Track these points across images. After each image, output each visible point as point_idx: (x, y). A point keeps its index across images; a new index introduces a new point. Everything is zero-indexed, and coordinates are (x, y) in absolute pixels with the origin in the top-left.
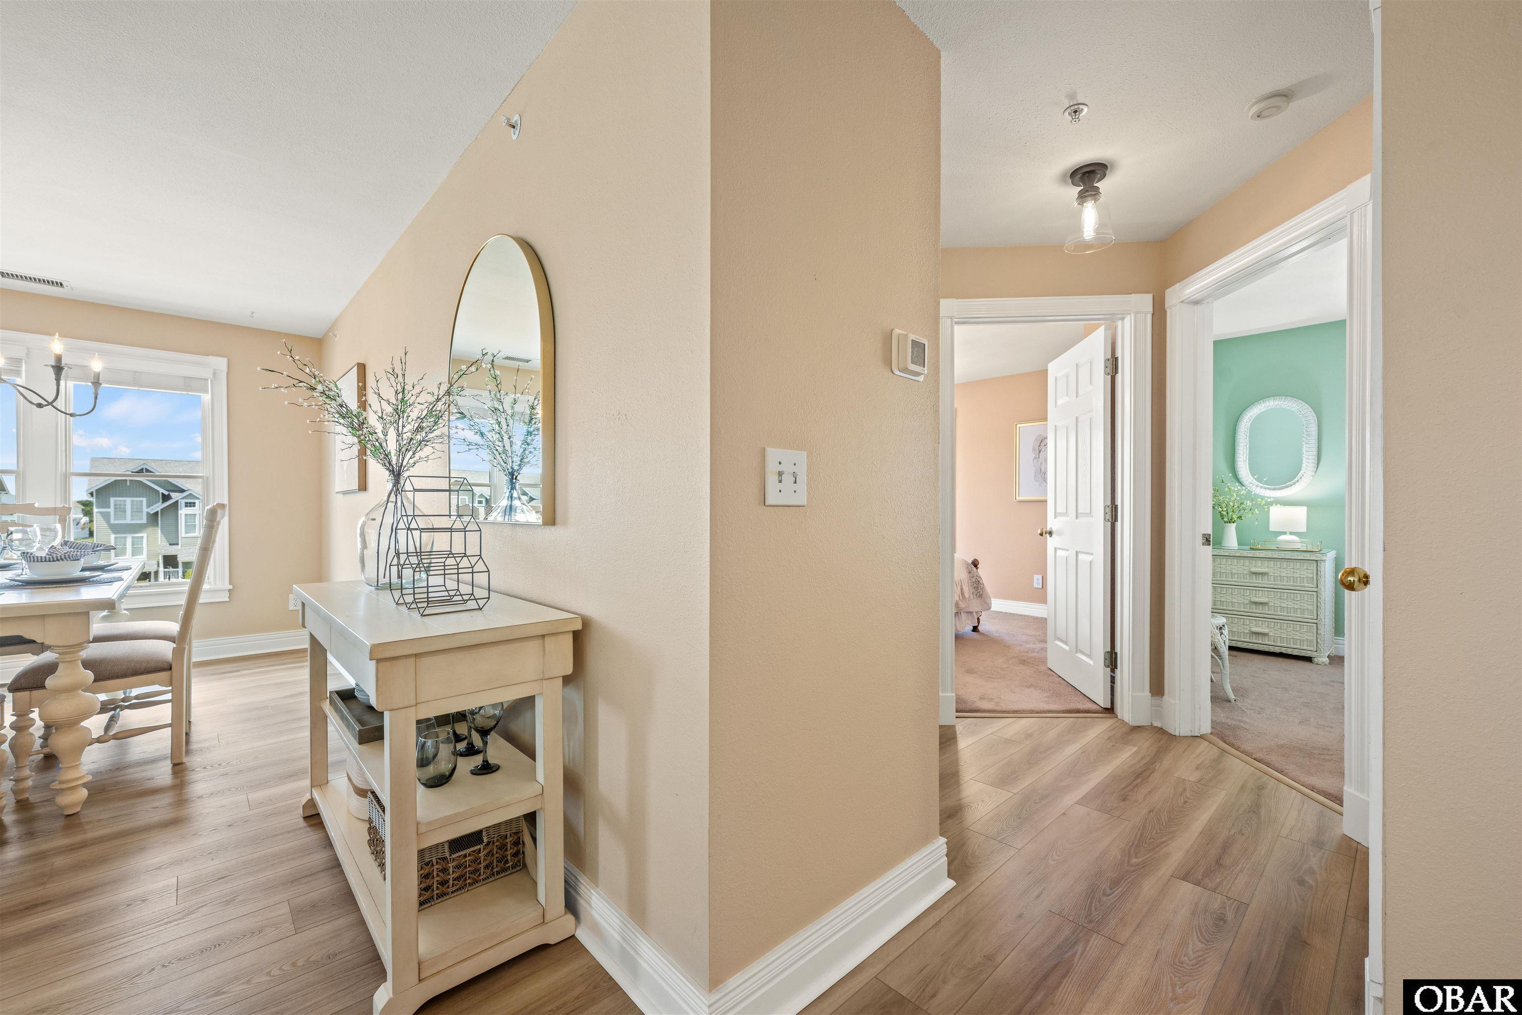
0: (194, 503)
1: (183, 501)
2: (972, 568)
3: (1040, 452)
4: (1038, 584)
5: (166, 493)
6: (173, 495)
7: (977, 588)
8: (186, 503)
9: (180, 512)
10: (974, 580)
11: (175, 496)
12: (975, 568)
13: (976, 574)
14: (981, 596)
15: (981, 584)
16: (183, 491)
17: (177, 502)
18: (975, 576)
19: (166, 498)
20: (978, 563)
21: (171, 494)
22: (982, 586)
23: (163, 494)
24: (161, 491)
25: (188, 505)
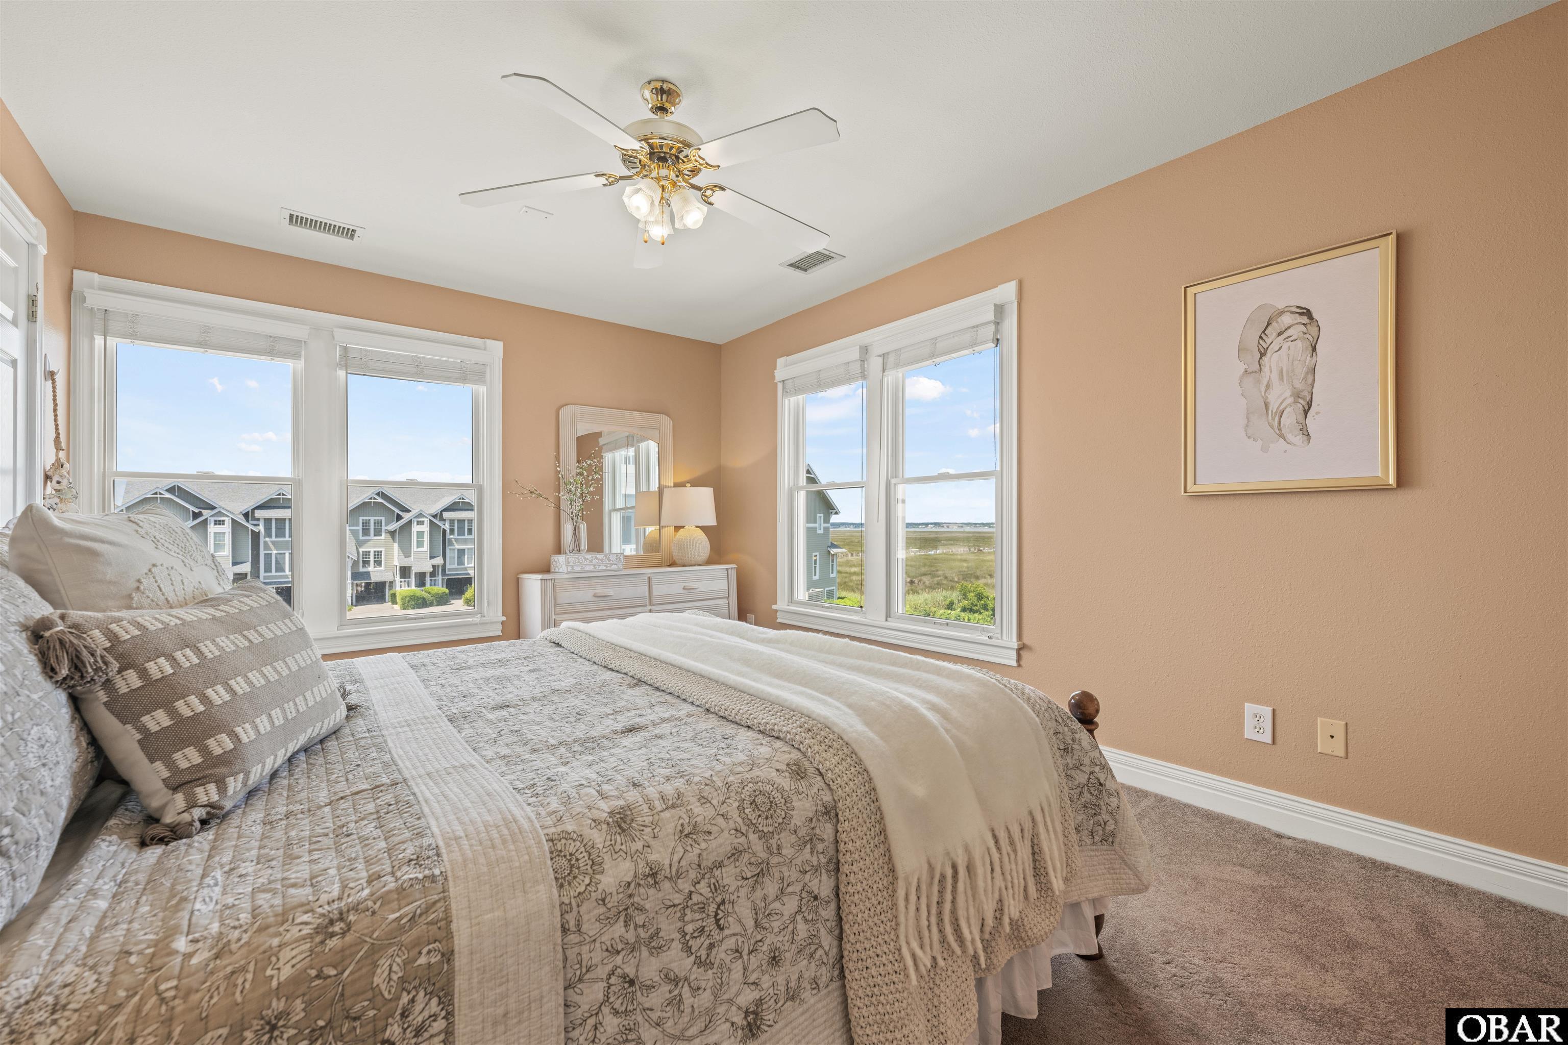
0: (224, 521)
1: (213, 519)
2: (1073, 732)
3: (1262, 355)
4: (1258, 729)
5: (197, 511)
6: (205, 512)
7: (1093, 809)
8: (216, 521)
9: (209, 530)
10: (1082, 778)
11: (206, 513)
12: (1083, 735)
13: (1092, 754)
14: (1109, 839)
15: (1110, 794)
16: (213, 508)
17: (206, 519)
18: (1087, 761)
19: (196, 516)
20: (1097, 711)
21: (203, 511)
22: (1114, 801)
23: (193, 512)
24: (192, 508)
25: (217, 523)
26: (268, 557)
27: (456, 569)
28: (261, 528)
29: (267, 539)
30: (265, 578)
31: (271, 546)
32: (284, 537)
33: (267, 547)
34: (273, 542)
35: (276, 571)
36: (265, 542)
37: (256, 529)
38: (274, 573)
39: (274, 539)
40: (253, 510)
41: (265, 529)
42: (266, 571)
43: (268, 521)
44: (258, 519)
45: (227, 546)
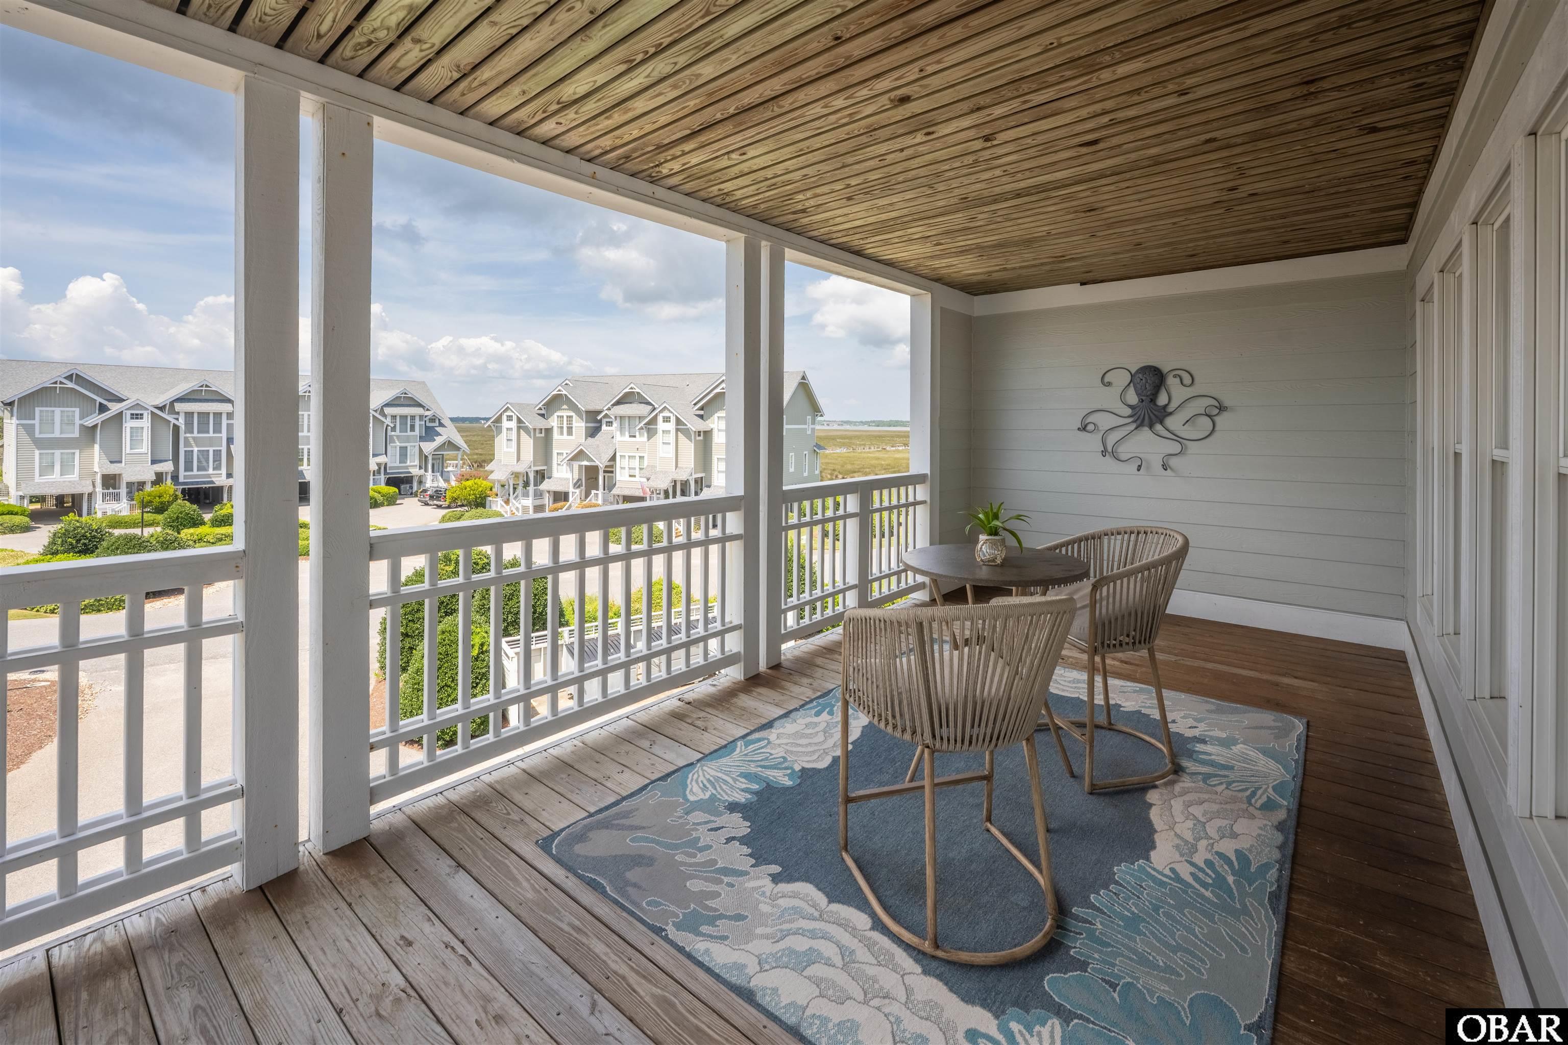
26: (189, 454)
27: (398, 468)
28: (181, 422)
29: (188, 435)
30: (185, 477)
31: (192, 442)
32: (208, 432)
33: (187, 443)
34: (194, 438)
35: (198, 470)
36: (186, 439)
37: (176, 422)
38: (195, 472)
39: (195, 434)
40: (172, 403)
41: (186, 424)
42: (186, 470)
43: (189, 415)
44: (178, 413)
45: (145, 442)
